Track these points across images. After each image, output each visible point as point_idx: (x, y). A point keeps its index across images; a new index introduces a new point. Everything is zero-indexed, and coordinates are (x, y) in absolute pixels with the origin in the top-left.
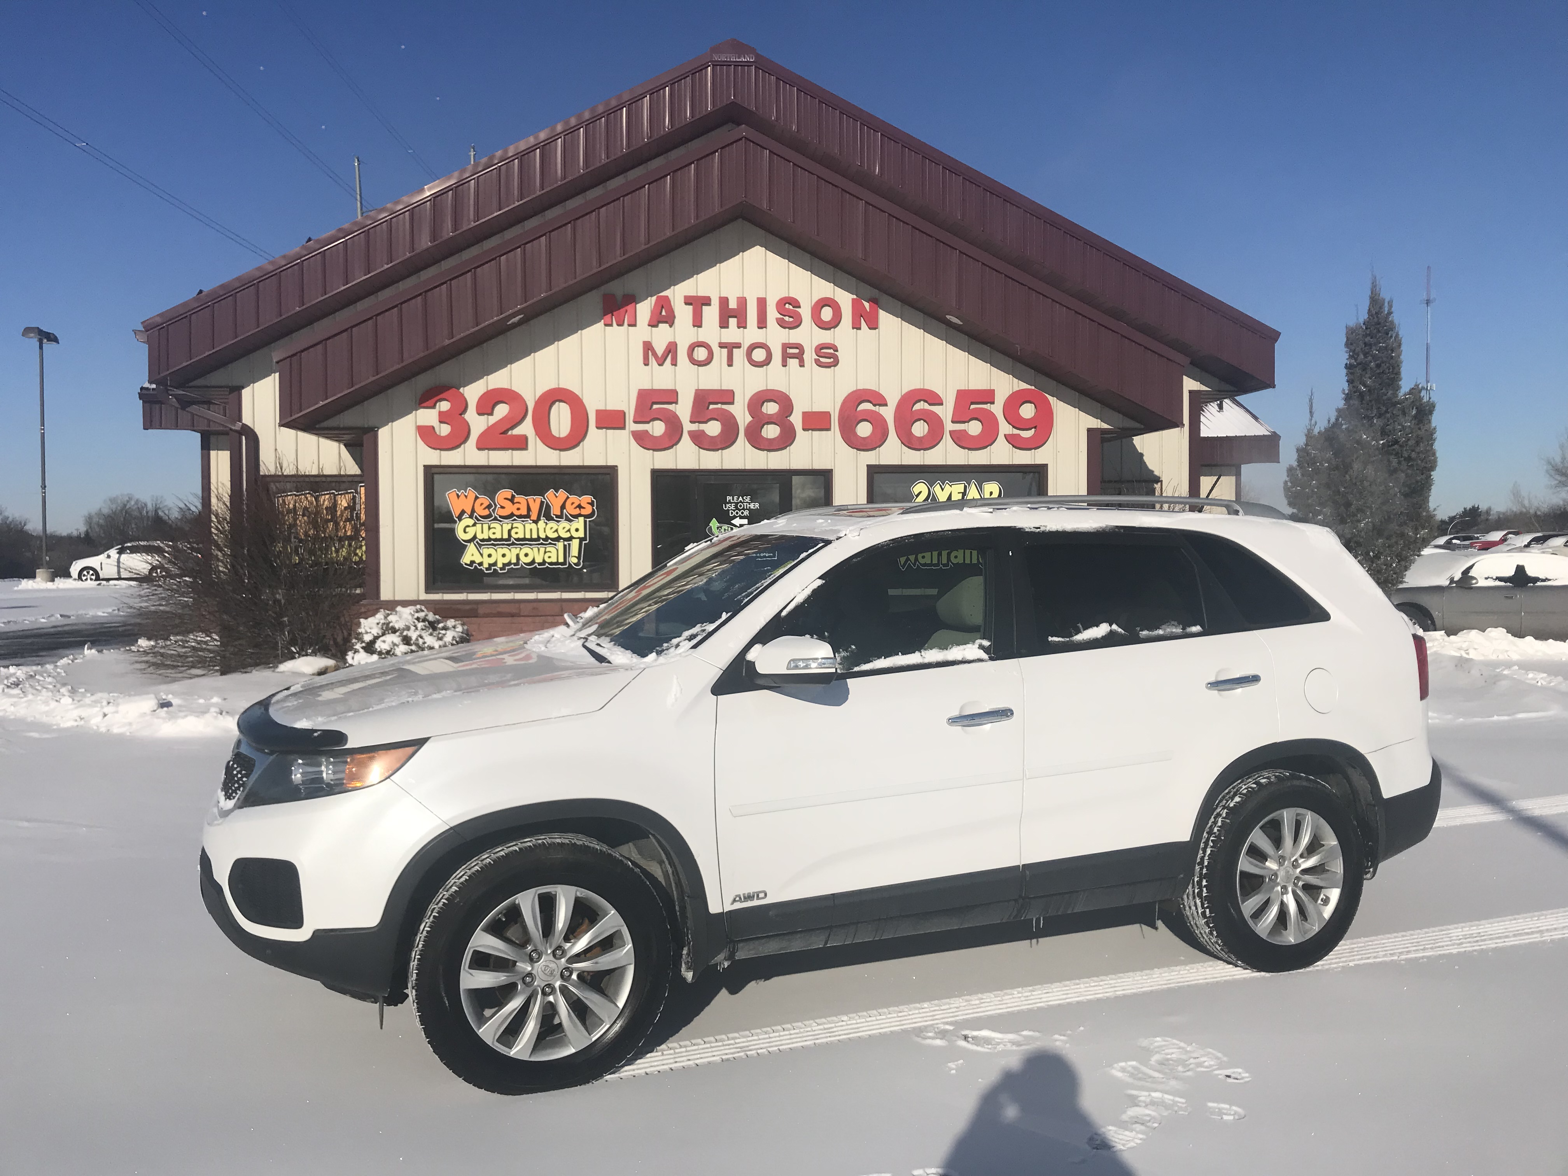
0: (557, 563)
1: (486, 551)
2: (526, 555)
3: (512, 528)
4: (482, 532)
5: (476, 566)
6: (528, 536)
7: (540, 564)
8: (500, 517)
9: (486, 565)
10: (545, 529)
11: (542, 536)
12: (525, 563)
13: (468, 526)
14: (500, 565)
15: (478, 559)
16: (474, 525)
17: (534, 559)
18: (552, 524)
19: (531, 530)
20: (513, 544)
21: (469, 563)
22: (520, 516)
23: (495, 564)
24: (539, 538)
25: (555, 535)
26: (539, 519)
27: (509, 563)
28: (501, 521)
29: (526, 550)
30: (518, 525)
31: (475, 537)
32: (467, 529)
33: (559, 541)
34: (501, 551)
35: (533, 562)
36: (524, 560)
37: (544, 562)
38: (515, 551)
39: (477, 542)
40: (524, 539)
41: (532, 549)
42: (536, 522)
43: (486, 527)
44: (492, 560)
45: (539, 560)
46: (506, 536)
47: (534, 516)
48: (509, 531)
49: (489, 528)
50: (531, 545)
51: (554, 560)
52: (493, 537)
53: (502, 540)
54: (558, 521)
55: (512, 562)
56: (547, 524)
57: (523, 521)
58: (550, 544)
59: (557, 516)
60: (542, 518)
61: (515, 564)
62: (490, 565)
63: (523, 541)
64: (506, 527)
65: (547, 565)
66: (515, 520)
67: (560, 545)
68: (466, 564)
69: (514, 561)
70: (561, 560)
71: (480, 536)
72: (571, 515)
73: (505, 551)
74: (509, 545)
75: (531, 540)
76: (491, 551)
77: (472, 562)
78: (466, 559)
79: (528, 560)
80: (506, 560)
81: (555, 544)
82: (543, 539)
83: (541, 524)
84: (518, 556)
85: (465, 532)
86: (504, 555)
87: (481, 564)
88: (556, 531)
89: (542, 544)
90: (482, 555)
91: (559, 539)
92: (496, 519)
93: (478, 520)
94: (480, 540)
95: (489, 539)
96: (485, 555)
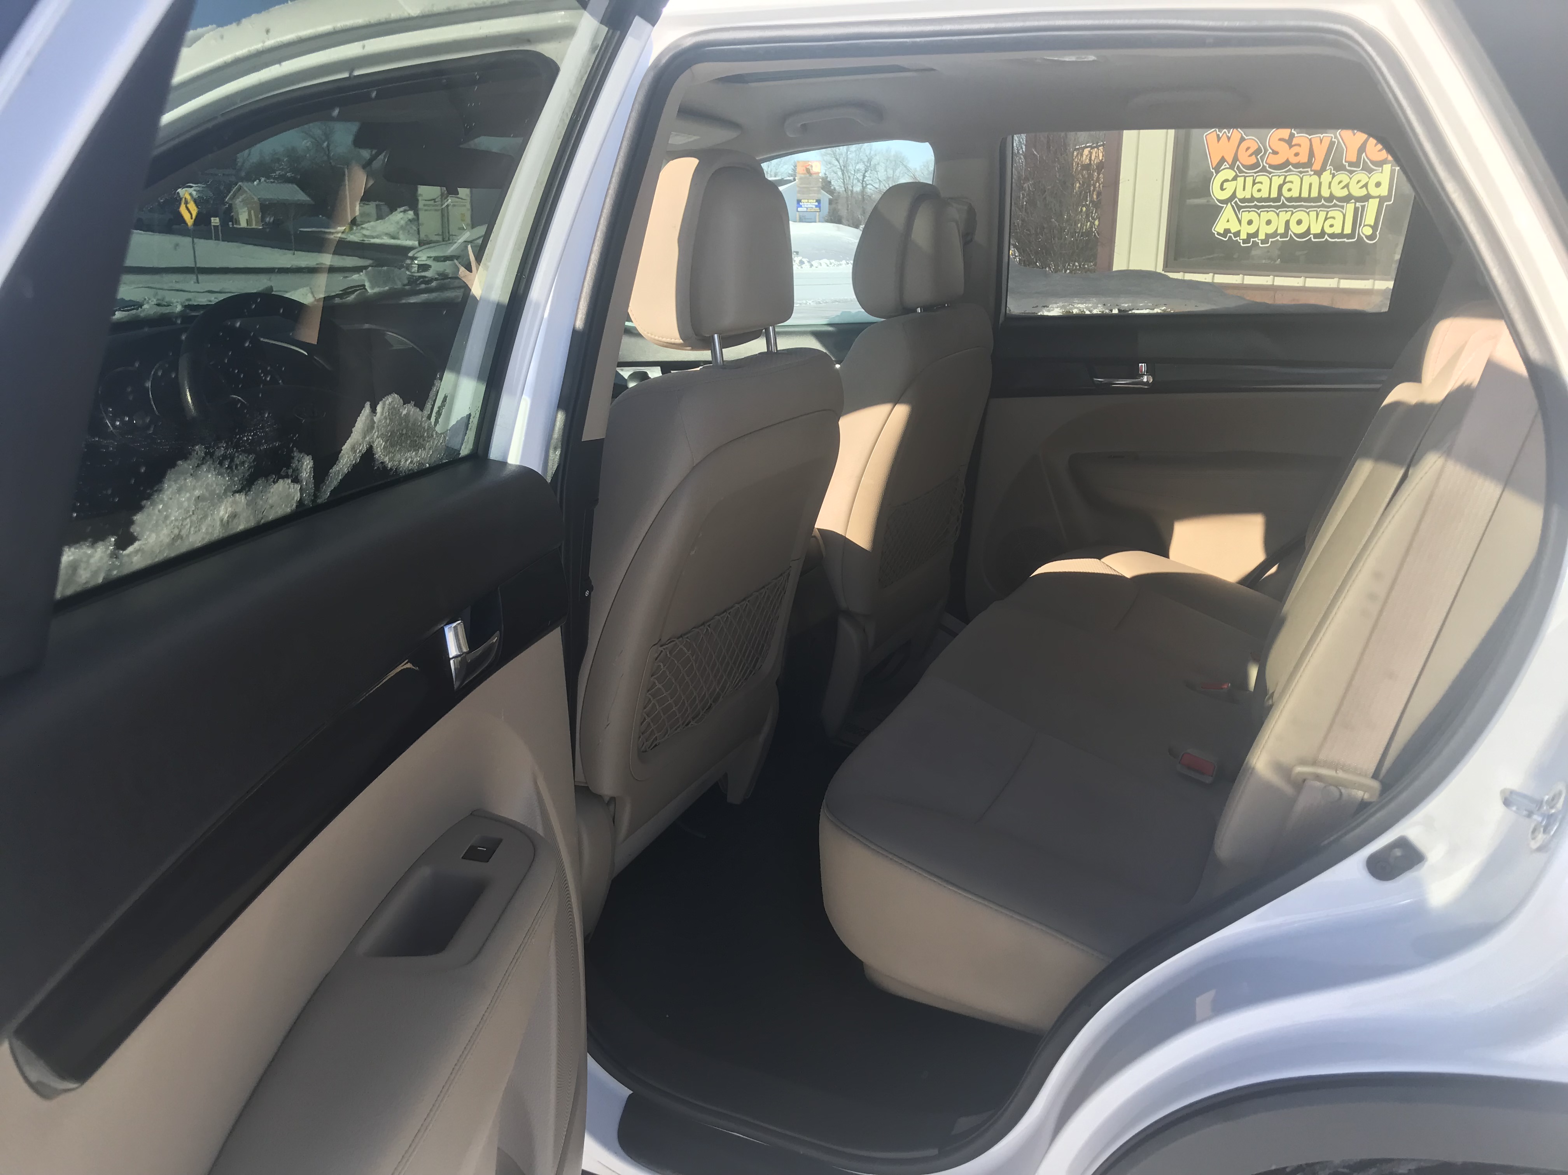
0: (1341, 235)
1: (1246, 216)
2: (1299, 222)
3: (1284, 183)
4: (1244, 189)
5: (1230, 236)
6: (1305, 194)
7: (1316, 236)
8: (1271, 166)
9: (1243, 236)
10: (1330, 183)
11: (1325, 193)
12: (1295, 234)
13: (1227, 181)
14: (1262, 236)
15: (1234, 227)
16: (1235, 178)
17: (1309, 229)
18: (1343, 177)
19: (1311, 185)
20: (1284, 206)
21: (1222, 232)
22: (1296, 166)
23: (1256, 234)
24: (1320, 197)
25: (1345, 193)
26: (1323, 169)
27: (1275, 234)
28: (1270, 173)
29: (1300, 215)
30: (1294, 178)
31: (1234, 195)
32: (1226, 185)
33: (1348, 202)
34: (1265, 216)
35: (1308, 232)
36: (1296, 229)
37: (1323, 233)
38: (1284, 216)
39: (1236, 203)
40: (1299, 199)
41: (1308, 213)
42: (1319, 173)
43: (1249, 181)
44: (1252, 229)
45: (1316, 229)
46: (1274, 194)
47: (1317, 166)
48: (1280, 187)
49: (1254, 183)
50: (1307, 207)
51: (1337, 230)
52: (1257, 195)
53: (1268, 199)
54: (1351, 172)
55: (1279, 232)
56: (1334, 176)
57: (1301, 172)
58: (1335, 206)
59: (1351, 164)
60: (1328, 168)
61: (1282, 236)
62: (1250, 236)
63: (1298, 202)
64: (1277, 181)
65: (1326, 236)
66: (1290, 170)
67: (1350, 208)
68: (1219, 234)
69: (1281, 230)
70: (1348, 230)
71: (1240, 195)
72: (1372, 162)
73: (1271, 215)
74: (1277, 207)
75: (1309, 199)
76: (1253, 216)
77: (1227, 231)
78: (1219, 227)
79: (1301, 229)
80: (1270, 230)
81: (1342, 207)
82: (1326, 199)
83: (1326, 176)
84: (1287, 223)
85: (1222, 189)
86: (1269, 222)
87: (1237, 234)
88: (1347, 186)
89: (1323, 206)
90: (1240, 222)
91: (1348, 198)
92: (1264, 170)
93: (1241, 171)
94: (1240, 200)
95: (1252, 199)
96: (1244, 222)
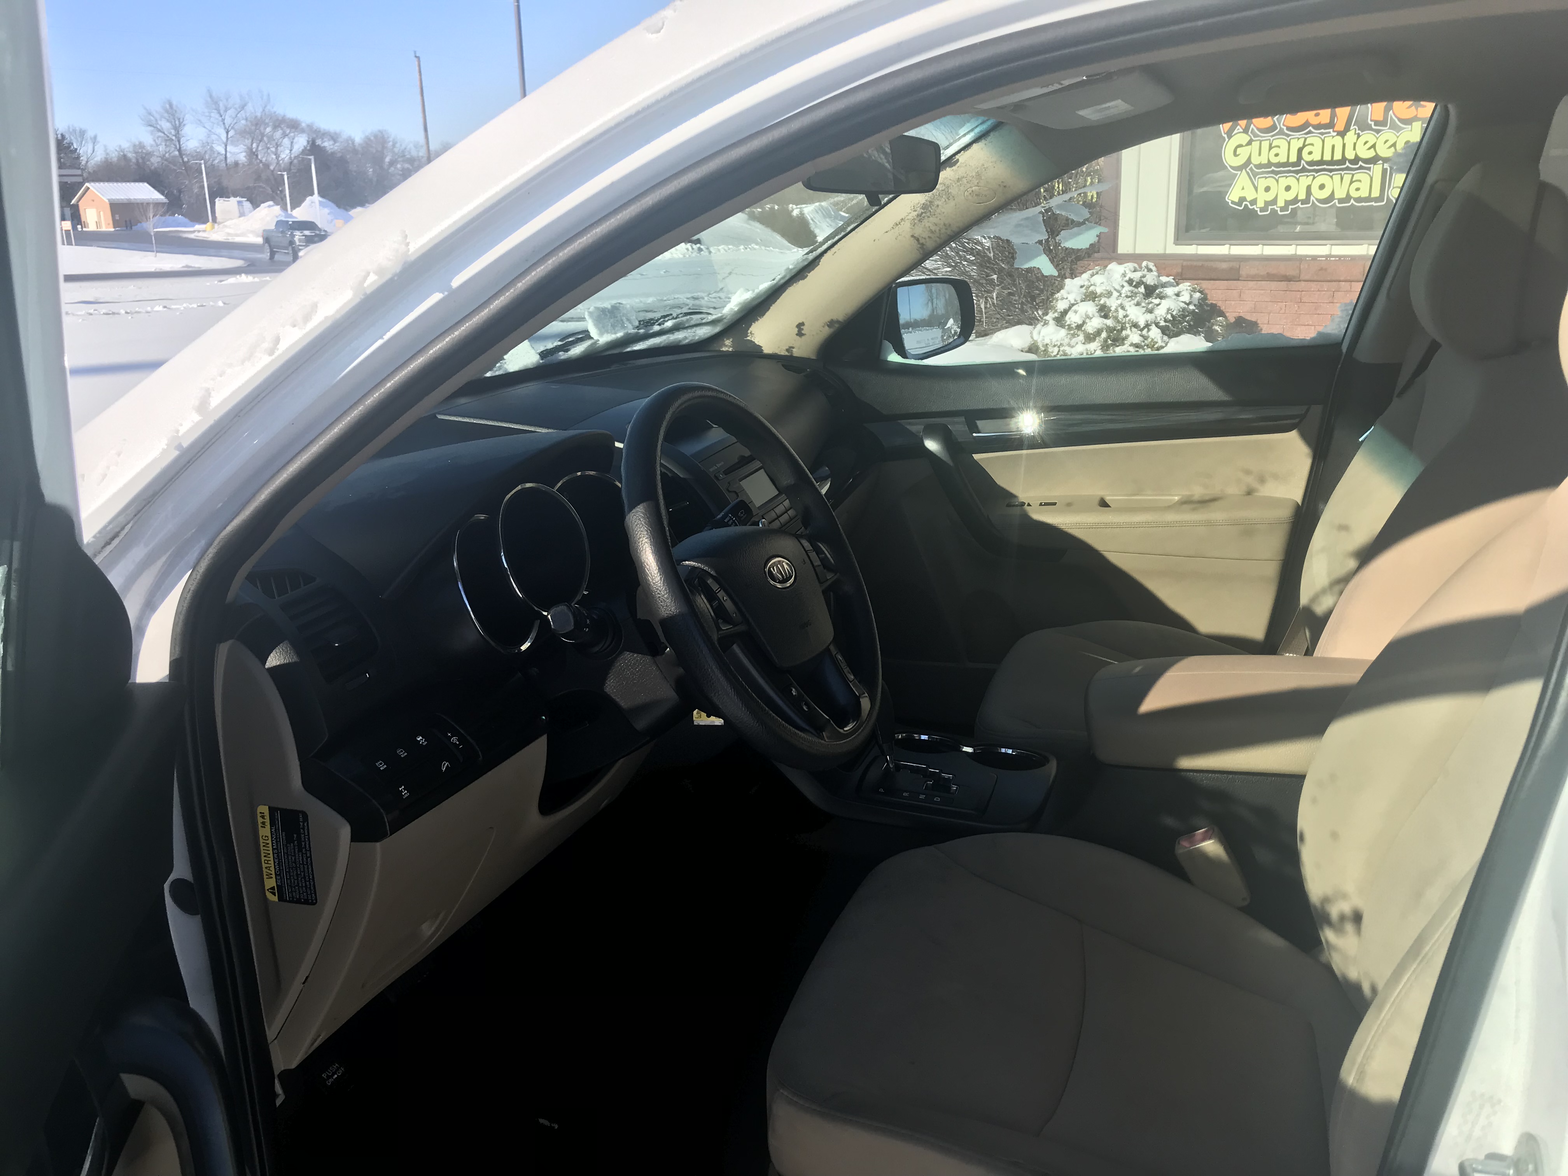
0: (1368, 199)
1: (1262, 183)
2: (1322, 187)
3: (1304, 146)
4: (1260, 155)
5: (1246, 205)
6: (1327, 157)
7: (1341, 201)
8: (1289, 129)
9: (1260, 204)
10: (1355, 144)
11: (1350, 155)
12: (1317, 199)
13: (1240, 146)
14: (1281, 203)
15: (1250, 195)
16: (1249, 143)
17: (1333, 193)
18: (1368, 137)
19: (1333, 147)
20: (1304, 170)
21: (1237, 200)
22: (1318, 127)
23: (1274, 201)
24: (1344, 160)
25: (1371, 154)
26: (1347, 129)
27: (1295, 201)
28: (1288, 136)
29: (1322, 179)
30: (1315, 140)
31: (1249, 162)
32: (1239, 151)
33: (1375, 164)
34: (1284, 182)
35: (1332, 196)
36: (1317, 194)
37: (1348, 197)
38: (1305, 181)
39: (1251, 169)
40: (1321, 162)
41: (1331, 177)
42: (1342, 134)
43: (1265, 145)
44: (1270, 197)
45: (1340, 194)
46: (1293, 158)
47: (1340, 126)
48: (1300, 151)
49: (1271, 148)
50: (1331, 171)
51: (1364, 193)
52: (1274, 160)
53: (1287, 164)
54: (1378, 131)
55: (1299, 198)
56: (1359, 136)
57: (1322, 134)
58: (1361, 168)
59: (1377, 123)
60: (1352, 128)
61: (1304, 202)
62: (1267, 203)
63: (1321, 166)
64: (1296, 144)
65: (1352, 201)
66: (1310, 132)
67: (1377, 169)
68: (1233, 202)
69: (1302, 196)
70: (1376, 193)
71: (1256, 160)
72: (1399, 119)
73: (1291, 181)
74: (1297, 172)
75: (1332, 162)
76: (1271, 182)
77: (1242, 199)
78: (1233, 196)
79: (1325, 194)
80: (1290, 196)
81: (1369, 169)
82: (1351, 162)
83: (1350, 136)
84: (1309, 188)
85: (1235, 154)
86: (1288, 188)
87: (1254, 202)
88: (1374, 146)
89: (1347, 169)
90: (1256, 189)
91: (1374, 160)
92: (1281, 132)
93: (1256, 136)
94: (1256, 166)
95: (1269, 164)
96: (1261, 189)
